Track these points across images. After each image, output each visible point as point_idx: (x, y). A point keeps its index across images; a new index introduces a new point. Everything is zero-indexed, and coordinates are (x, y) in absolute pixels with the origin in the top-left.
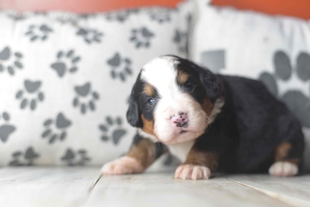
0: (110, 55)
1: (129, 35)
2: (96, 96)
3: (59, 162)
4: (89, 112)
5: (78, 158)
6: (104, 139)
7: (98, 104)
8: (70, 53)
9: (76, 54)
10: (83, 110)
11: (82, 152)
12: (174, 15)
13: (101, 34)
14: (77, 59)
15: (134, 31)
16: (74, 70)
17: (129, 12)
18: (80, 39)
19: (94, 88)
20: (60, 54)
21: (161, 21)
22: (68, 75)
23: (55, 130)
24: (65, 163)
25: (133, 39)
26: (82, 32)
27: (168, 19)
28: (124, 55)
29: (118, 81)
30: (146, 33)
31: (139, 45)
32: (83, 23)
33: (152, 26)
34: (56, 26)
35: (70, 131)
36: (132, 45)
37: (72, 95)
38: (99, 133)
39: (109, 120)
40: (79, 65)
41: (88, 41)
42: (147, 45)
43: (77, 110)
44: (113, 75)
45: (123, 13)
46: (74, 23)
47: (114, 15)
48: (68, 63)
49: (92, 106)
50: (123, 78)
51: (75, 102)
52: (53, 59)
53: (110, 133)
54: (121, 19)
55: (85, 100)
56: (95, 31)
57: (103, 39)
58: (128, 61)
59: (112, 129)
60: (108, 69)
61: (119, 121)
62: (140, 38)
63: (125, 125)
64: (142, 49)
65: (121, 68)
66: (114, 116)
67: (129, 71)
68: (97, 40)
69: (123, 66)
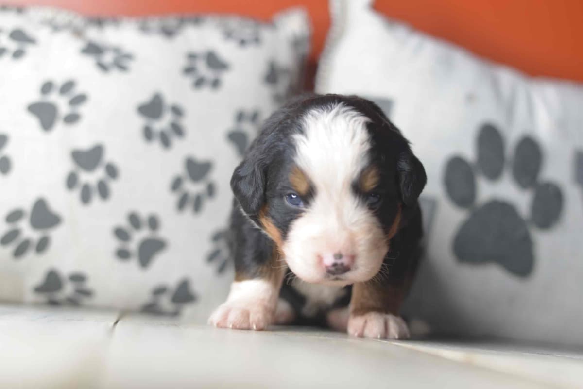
0: (144, 97)
1: (183, 62)
2: (112, 171)
3: (30, 296)
4: (96, 202)
5: (69, 289)
6: (123, 254)
7: (114, 186)
8: (68, 87)
9: (79, 90)
10: (86, 197)
11: (78, 278)
12: (266, 34)
13: (129, 57)
14: (80, 99)
15: (192, 57)
16: (72, 119)
17: (183, 21)
18: (89, 62)
19: (110, 156)
20: (47, 87)
21: (243, 42)
22: (60, 127)
23: (28, 231)
24: (42, 298)
25: (189, 70)
26: (93, 50)
27: (257, 40)
28: (170, 99)
29: (156, 146)
30: (214, 61)
31: (199, 83)
32: (93, 34)
33: (226, 50)
34: (42, 34)
35: (57, 235)
36: (188, 81)
37: (66, 166)
38: (114, 244)
39: (134, 220)
40: (83, 109)
41: (103, 67)
42: (216, 84)
43: (76, 194)
44: (148, 134)
45: (172, 22)
46: (78, 33)
47: (154, 23)
48: (63, 105)
49: (104, 191)
50: (166, 141)
51: (71, 181)
52: (34, 96)
53: (133, 245)
54: (168, 33)
55: (90, 178)
56: (117, 50)
57: (132, 65)
58: (177, 111)
59: (139, 236)
60: (138, 122)
61: (154, 222)
62: (203, 69)
63: (163, 233)
64: (206, 92)
65: (162, 124)
66: (144, 212)
67: (178, 130)
68: (120, 66)
69: (168, 118)
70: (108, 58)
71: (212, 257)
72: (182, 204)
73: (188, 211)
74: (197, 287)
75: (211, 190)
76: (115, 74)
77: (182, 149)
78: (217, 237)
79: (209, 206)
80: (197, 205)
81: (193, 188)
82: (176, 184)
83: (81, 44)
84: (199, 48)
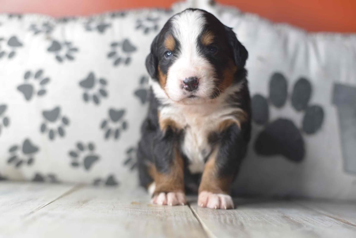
0: (83, 76)
1: (109, 49)
2: (66, 121)
4: (58, 139)
6: (75, 164)
7: (68, 129)
8: (39, 73)
9: (45, 75)
10: (52, 136)
11: (52, 177)
13: (75, 50)
14: (46, 81)
15: (114, 45)
16: (42, 93)
18: (51, 56)
19: (64, 113)
20: (27, 75)
21: (147, 31)
22: (35, 99)
23: (21, 156)
25: (111, 55)
26: (55, 47)
27: (156, 28)
28: (98, 75)
29: (91, 104)
30: (128, 46)
31: (117, 62)
33: (136, 37)
35: (38, 157)
37: (39, 120)
38: (69, 160)
39: (80, 146)
40: (48, 87)
41: (59, 59)
42: (128, 61)
43: (46, 136)
44: (86, 98)
48: (36, 85)
49: (61, 132)
50: (96, 100)
51: (43, 128)
52: (20, 81)
53: (80, 160)
55: (53, 126)
58: (103, 82)
59: (83, 155)
60: (80, 91)
61: (91, 147)
62: (120, 53)
63: (98, 151)
64: (122, 67)
65: (95, 90)
66: (85, 141)
67: (104, 93)
68: (70, 57)
69: (97, 87)
70: (63, 53)
71: (127, 162)
72: (107, 135)
73: (111, 140)
74: (119, 178)
75: (125, 126)
76: (67, 62)
77: (106, 104)
78: (129, 151)
79: (124, 135)
80: (117, 134)
81: (113, 126)
82: (104, 125)
83: (48, 44)
84: (118, 38)
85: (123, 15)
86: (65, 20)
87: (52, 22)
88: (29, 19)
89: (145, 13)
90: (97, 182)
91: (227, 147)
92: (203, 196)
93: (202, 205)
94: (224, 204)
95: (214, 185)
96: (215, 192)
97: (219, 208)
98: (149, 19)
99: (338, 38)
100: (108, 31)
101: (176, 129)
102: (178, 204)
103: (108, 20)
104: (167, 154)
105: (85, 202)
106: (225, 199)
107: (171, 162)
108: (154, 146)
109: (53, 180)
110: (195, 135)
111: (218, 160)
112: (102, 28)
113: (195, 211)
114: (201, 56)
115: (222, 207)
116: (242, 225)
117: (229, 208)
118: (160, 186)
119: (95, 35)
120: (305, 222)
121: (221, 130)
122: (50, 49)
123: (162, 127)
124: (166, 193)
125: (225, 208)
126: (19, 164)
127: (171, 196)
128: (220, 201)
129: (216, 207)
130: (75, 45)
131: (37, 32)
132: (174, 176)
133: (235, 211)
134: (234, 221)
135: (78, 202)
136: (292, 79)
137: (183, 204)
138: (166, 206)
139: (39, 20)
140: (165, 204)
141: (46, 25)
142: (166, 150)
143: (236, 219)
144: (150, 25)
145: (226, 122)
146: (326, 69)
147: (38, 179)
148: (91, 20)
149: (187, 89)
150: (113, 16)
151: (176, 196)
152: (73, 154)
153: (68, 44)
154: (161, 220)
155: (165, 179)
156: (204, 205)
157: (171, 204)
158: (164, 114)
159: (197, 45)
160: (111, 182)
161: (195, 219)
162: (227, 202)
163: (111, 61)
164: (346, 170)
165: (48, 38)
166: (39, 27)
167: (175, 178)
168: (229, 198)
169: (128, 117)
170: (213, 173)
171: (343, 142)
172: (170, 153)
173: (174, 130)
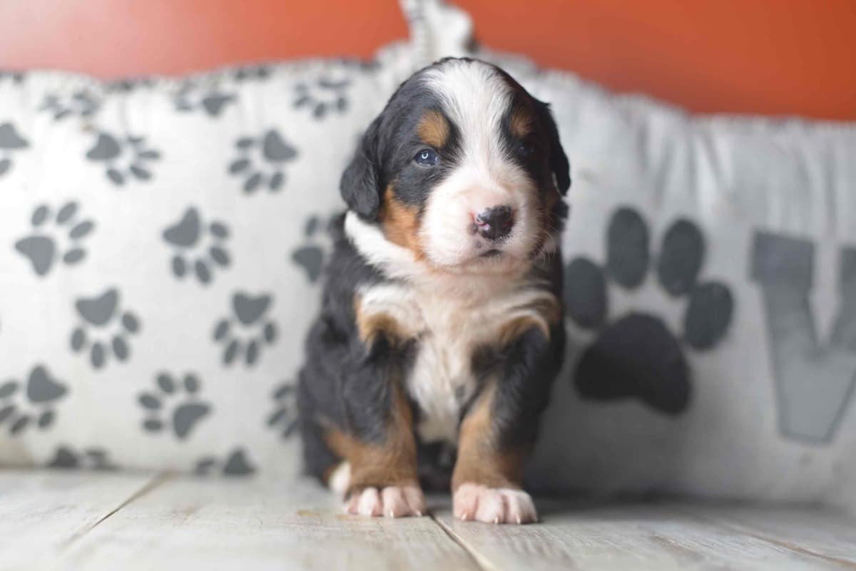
0: (173, 216)
1: (232, 154)
2: (131, 323)
4: (112, 365)
6: (152, 426)
7: (134, 342)
8: (68, 210)
9: (81, 216)
10: (98, 359)
11: (97, 455)
13: (154, 155)
14: (85, 228)
15: (244, 144)
16: (75, 257)
18: (97, 170)
19: (128, 303)
20: (40, 215)
21: (320, 111)
22: (59, 270)
23: (25, 406)
25: (237, 167)
26: (105, 148)
27: (342, 105)
28: (208, 216)
29: (191, 281)
30: (276, 147)
31: (252, 185)
35: (64, 408)
36: (236, 183)
37: (68, 321)
38: (138, 414)
39: (165, 383)
40: (89, 243)
41: (115, 177)
42: (276, 182)
43: (84, 357)
44: (179, 268)
48: (61, 237)
49: (121, 350)
50: (204, 274)
51: (77, 341)
52: (24, 229)
53: (166, 413)
55: (102, 335)
57: (157, 168)
58: (220, 230)
59: (172, 403)
60: (166, 252)
61: (192, 383)
62: (258, 162)
63: (206, 395)
64: (262, 194)
65: (199, 251)
66: (178, 371)
67: (221, 257)
68: (141, 174)
69: (206, 241)
70: (123, 162)
71: (274, 420)
72: (229, 357)
73: (239, 365)
74: (256, 456)
75: (270, 333)
76: (133, 184)
77: (226, 282)
78: (280, 393)
79: (268, 354)
80: (252, 354)
81: (243, 333)
82: (221, 331)
83: (89, 142)
84: (254, 129)
85: (263, 74)
86: (126, 86)
87: (96, 90)
88: (40, 84)
89: (313, 71)
90: (203, 468)
91: (516, 381)
92: (464, 495)
93: (464, 517)
94: (515, 512)
95: (488, 468)
96: (493, 485)
97: (504, 521)
98: (325, 84)
99: (760, 127)
100: (230, 112)
101: (398, 339)
102: (408, 515)
103: (227, 86)
104: (376, 397)
105: (190, 511)
106: (517, 500)
107: (387, 417)
108: (344, 378)
109: (100, 463)
110: (445, 353)
111: (496, 409)
112: (214, 105)
113: (449, 529)
114: (511, 160)
115: (511, 518)
116: (566, 557)
117: (527, 521)
118: (362, 473)
119: (198, 120)
120: (704, 548)
121: (505, 340)
122: (93, 155)
123: (365, 332)
124: (380, 489)
125: (519, 521)
126: (19, 425)
127: (391, 495)
128: (506, 506)
129: (496, 521)
130: (152, 144)
131: (61, 115)
132: (395, 448)
133: (543, 528)
134: (545, 548)
135: (174, 512)
136: (659, 222)
137: (419, 513)
138: (379, 519)
139: (65, 85)
140: (378, 515)
141: (80, 96)
142: (374, 388)
143: (549, 544)
144: (328, 97)
145: (518, 323)
146: (736, 199)
147: (64, 461)
148: (187, 87)
149: (485, 234)
150: (241, 76)
151: (404, 496)
152: (148, 401)
153: (135, 141)
154: (379, 547)
155: (375, 457)
156: (468, 517)
157: (392, 514)
158: (372, 302)
159: (501, 136)
160: (238, 466)
161: (456, 546)
162: (521, 508)
163: (239, 181)
164: (785, 431)
165: (88, 129)
166: (66, 102)
167: (399, 453)
168: (525, 497)
169: (277, 313)
170: (488, 442)
171: (777, 367)
172: (383, 394)
173: (392, 341)
